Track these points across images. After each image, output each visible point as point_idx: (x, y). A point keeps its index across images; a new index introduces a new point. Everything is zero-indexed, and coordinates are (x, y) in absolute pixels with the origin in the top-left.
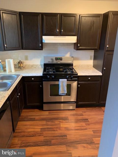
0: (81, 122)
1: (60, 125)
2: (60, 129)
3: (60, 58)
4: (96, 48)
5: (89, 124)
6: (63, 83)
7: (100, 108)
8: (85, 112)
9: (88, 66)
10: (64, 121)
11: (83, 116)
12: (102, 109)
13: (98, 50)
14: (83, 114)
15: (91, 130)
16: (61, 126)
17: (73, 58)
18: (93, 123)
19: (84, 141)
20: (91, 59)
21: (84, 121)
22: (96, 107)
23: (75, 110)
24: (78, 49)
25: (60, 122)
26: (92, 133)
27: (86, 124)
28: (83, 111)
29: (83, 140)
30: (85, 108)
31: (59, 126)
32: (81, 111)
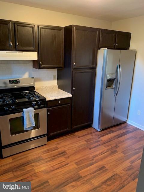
0: (58, 157)
1: (35, 171)
2: (36, 176)
3: (17, 80)
4: (61, 66)
5: (68, 157)
6: (29, 113)
7: (73, 134)
8: (59, 144)
9: (52, 87)
10: (37, 164)
11: (58, 149)
12: (76, 135)
13: (63, 68)
14: (57, 147)
15: (73, 163)
16: (37, 171)
17: (33, 79)
18: (72, 155)
19: (71, 179)
20: (54, 79)
21: (61, 155)
22: (68, 134)
23: (46, 144)
24: (40, 68)
25: (33, 166)
26: (75, 166)
27: (65, 158)
28: (56, 143)
29: (69, 179)
30: (57, 139)
31: (33, 172)
32: (54, 143)
